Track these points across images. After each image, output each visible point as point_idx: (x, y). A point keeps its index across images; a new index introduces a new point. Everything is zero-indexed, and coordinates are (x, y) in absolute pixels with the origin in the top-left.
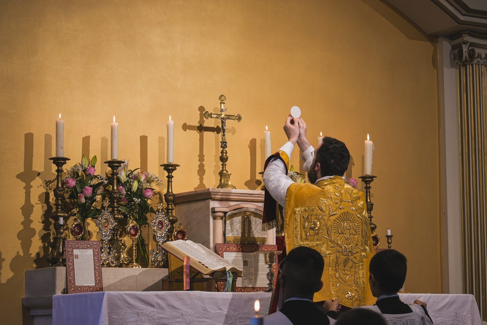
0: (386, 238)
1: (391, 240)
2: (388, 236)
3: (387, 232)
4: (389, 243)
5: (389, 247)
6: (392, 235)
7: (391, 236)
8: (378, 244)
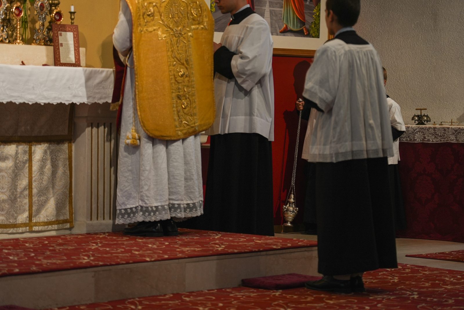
0: (69, 14)
1: (74, 16)
2: (71, 13)
3: (70, 9)
4: (72, 19)
5: (72, 23)
6: (75, 11)
7: (74, 13)
8: (61, 19)
